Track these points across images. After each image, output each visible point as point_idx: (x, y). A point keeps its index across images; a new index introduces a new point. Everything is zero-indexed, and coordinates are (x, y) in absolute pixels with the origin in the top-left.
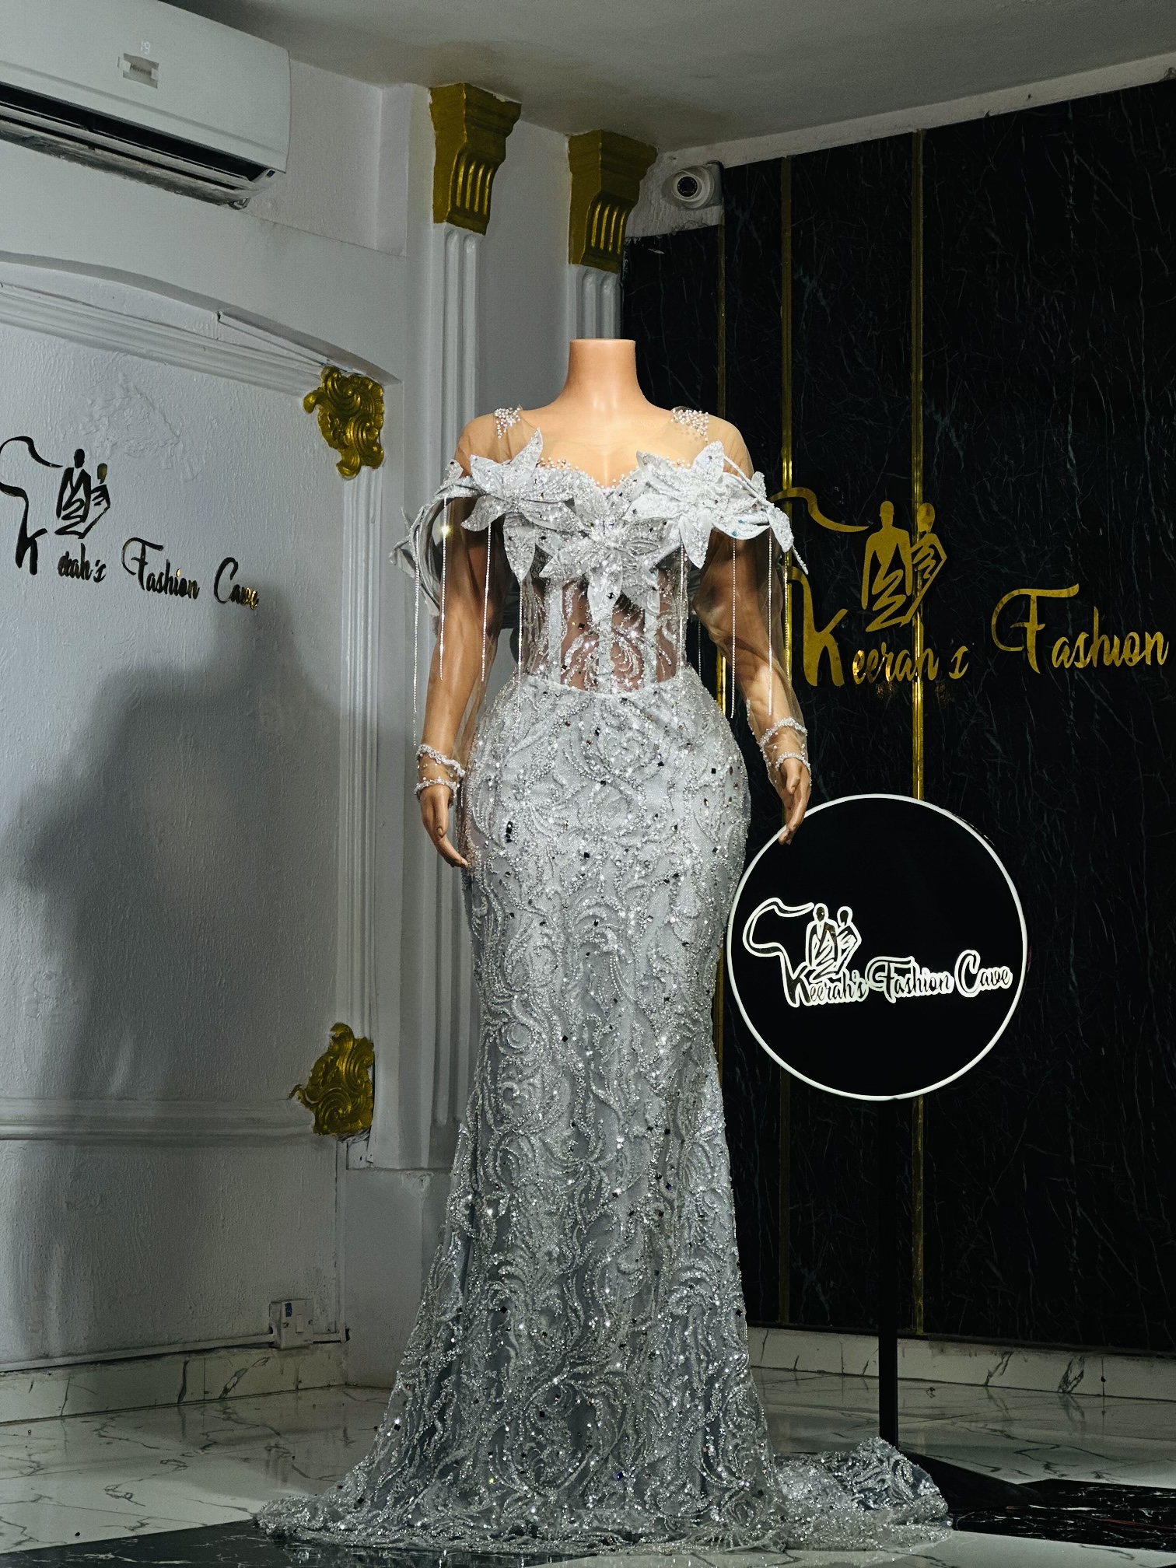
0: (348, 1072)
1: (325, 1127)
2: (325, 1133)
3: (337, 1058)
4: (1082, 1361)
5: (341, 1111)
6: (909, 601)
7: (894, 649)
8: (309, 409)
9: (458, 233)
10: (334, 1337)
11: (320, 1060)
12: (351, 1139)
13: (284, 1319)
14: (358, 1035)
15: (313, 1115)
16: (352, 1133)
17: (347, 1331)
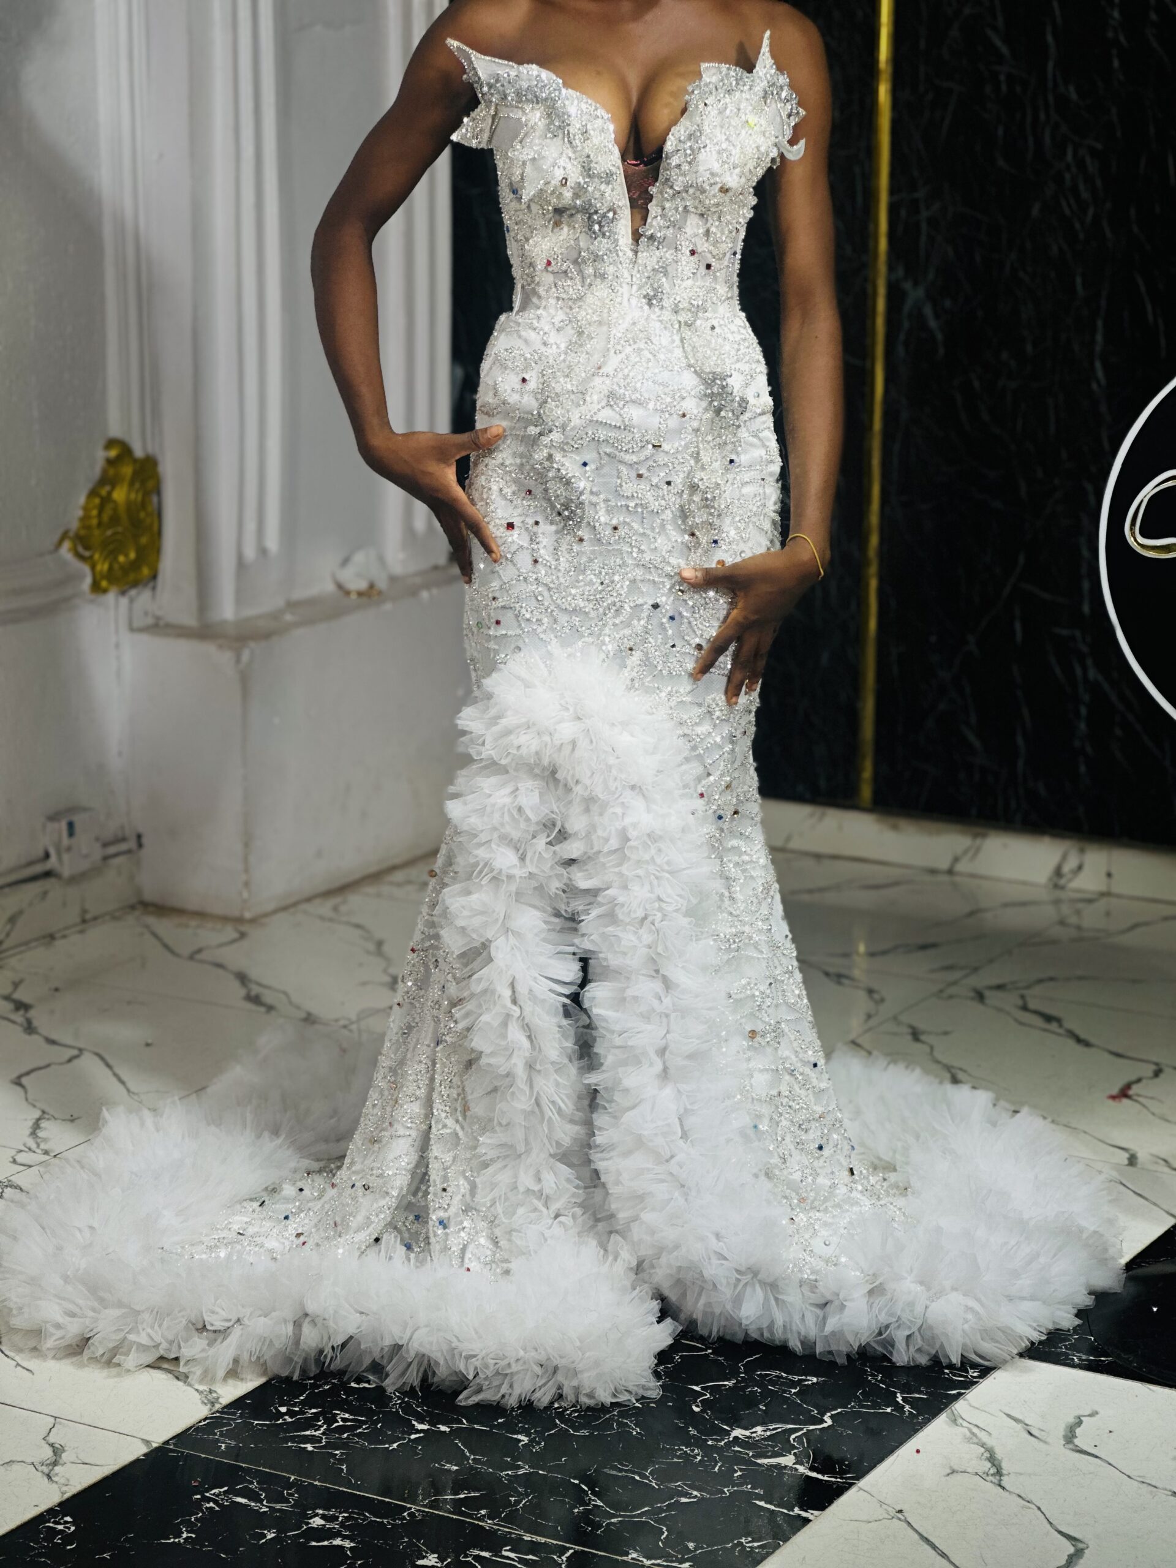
0: (129, 504)
1: (104, 584)
2: (105, 591)
3: (113, 487)
4: (1082, 851)
5: (121, 559)
10: (123, 847)
11: (93, 493)
12: (133, 592)
13: (66, 841)
14: (139, 452)
15: (86, 569)
16: (135, 584)
17: (139, 837)
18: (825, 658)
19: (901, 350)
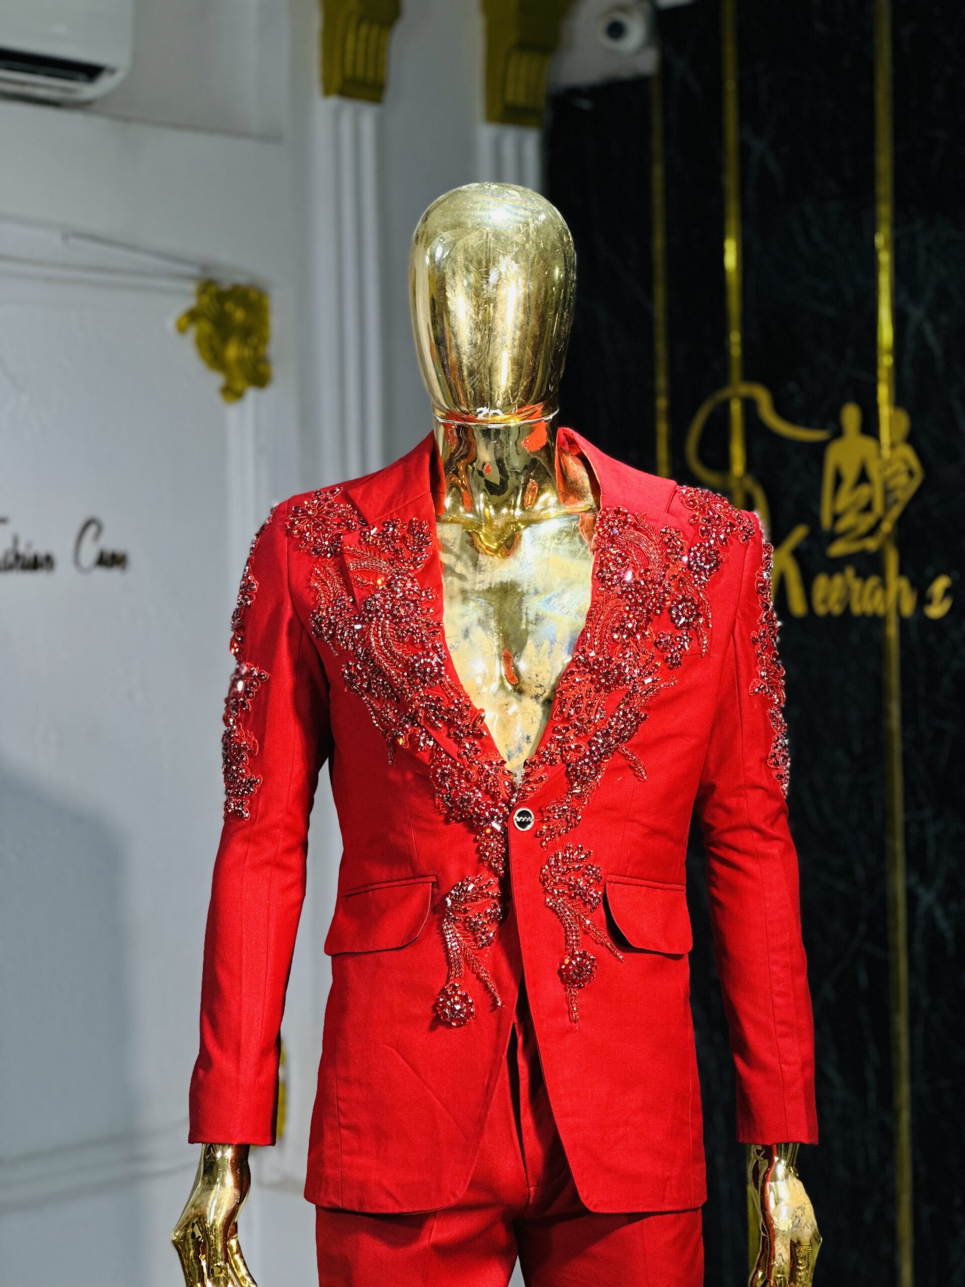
6: (879, 522)
7: (862, 575)
8: (182, 330)
9: (349, 108)
18: (868, 1215)
19: (918, 947)
